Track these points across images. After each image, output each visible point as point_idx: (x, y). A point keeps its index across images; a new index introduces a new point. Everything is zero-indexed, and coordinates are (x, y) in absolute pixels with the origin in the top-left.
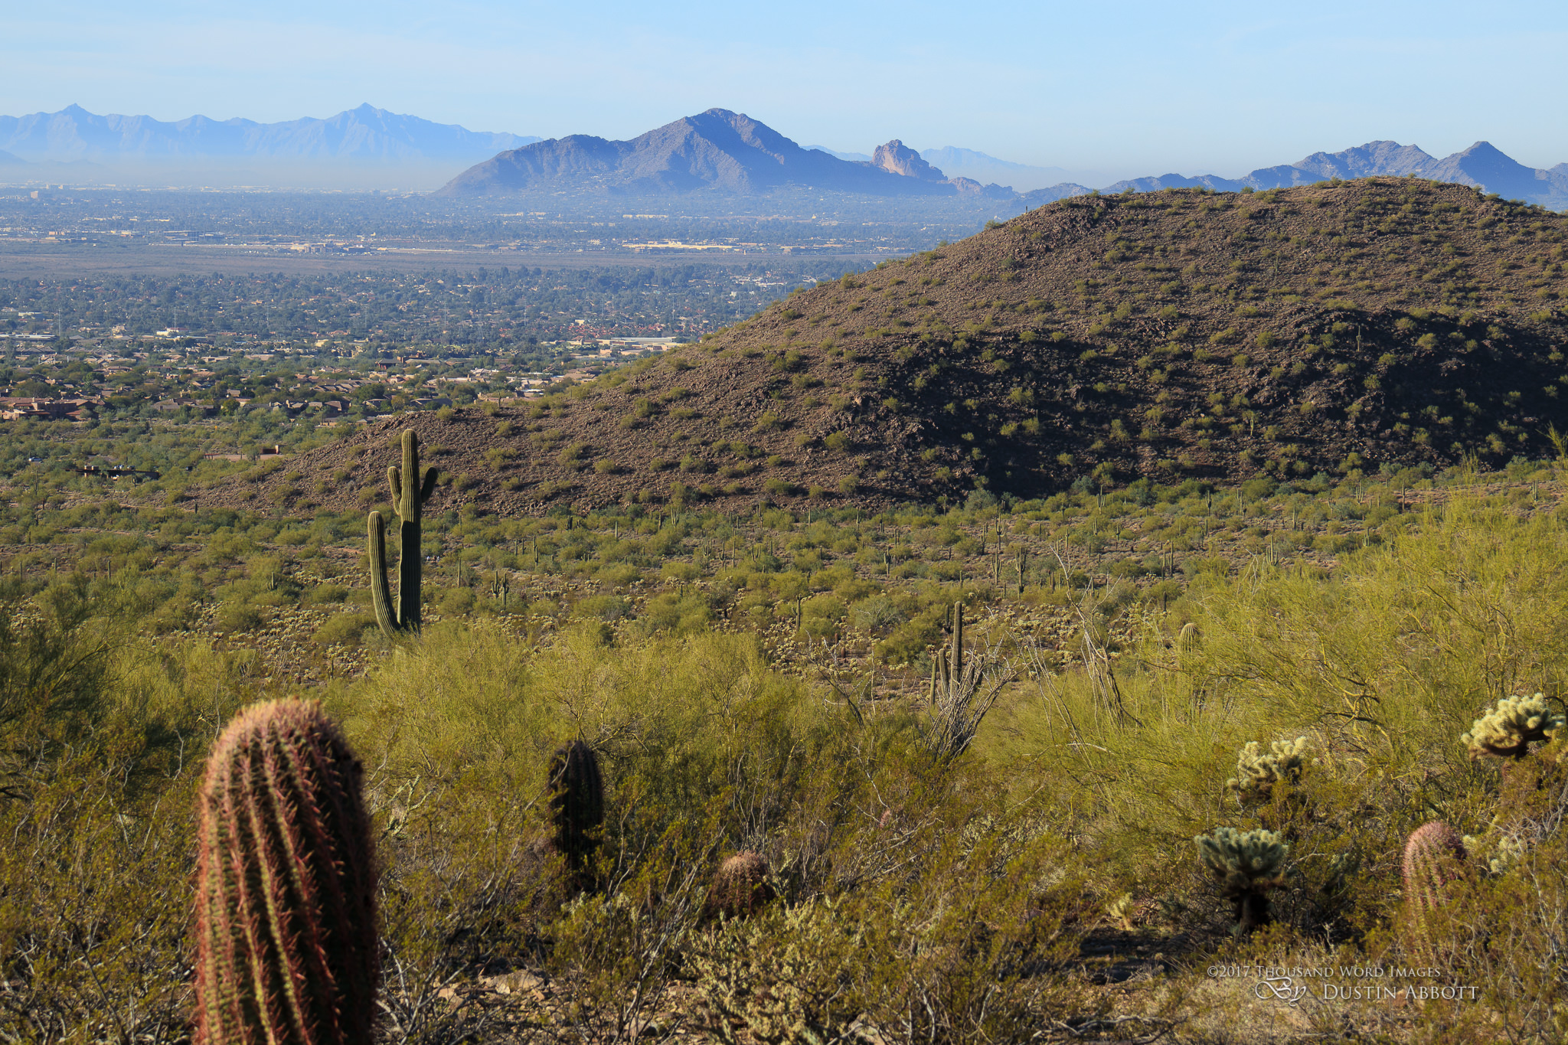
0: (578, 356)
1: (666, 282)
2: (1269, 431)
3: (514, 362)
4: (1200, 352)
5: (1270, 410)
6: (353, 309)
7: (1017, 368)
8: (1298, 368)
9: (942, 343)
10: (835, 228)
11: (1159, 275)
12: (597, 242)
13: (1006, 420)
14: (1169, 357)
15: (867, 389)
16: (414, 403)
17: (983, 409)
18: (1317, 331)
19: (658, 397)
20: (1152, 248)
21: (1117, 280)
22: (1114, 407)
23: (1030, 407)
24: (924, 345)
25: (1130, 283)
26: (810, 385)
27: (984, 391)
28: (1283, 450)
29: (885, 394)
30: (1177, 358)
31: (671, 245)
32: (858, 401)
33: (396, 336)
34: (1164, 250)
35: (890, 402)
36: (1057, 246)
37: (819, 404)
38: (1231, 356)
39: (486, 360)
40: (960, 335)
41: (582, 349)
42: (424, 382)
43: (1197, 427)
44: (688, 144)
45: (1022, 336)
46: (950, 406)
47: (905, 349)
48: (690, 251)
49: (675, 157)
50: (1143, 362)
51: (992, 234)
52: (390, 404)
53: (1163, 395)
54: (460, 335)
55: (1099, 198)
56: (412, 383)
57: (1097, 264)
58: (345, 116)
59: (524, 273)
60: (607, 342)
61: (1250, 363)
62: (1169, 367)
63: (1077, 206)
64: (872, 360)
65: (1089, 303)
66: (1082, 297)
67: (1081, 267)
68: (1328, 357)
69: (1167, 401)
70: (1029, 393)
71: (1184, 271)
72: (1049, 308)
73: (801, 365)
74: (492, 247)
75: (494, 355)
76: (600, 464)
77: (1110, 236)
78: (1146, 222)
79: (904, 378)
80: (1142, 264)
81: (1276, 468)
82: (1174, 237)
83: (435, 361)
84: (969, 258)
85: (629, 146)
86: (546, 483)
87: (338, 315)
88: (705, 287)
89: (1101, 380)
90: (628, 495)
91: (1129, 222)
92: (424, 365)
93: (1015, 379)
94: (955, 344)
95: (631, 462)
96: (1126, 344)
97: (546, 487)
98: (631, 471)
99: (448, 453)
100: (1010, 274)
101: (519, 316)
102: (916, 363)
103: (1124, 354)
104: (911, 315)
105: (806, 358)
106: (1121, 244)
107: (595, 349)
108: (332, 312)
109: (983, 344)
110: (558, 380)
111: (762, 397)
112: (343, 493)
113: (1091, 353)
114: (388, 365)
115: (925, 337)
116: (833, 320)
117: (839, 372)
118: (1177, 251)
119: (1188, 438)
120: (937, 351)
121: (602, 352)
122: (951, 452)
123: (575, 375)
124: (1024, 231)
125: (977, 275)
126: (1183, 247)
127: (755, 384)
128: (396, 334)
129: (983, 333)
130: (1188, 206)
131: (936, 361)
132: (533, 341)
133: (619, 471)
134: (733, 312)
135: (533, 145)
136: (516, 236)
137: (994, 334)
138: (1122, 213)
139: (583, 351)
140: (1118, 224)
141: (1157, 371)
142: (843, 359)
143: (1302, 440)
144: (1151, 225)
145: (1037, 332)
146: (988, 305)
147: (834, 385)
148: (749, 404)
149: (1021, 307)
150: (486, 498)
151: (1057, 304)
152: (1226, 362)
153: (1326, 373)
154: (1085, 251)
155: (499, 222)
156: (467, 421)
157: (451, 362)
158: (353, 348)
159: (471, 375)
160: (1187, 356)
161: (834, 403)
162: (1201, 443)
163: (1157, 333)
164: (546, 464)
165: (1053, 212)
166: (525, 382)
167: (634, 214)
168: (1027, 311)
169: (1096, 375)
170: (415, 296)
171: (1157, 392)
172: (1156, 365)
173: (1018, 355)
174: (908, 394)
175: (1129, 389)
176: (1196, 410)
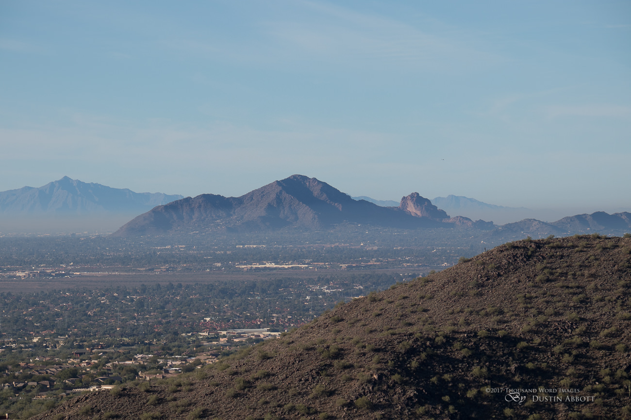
0: (205, 343)
1: (264, 291)
3: (163, 349)
4: (594, 343)
6: (58, 315)
7: (476, 354)
9: (428, 339)
10: (375, 251)
11: (571, 290)
12: (219, 265)
13: (470, 388)
14: (574, 346)
15: (381, 369)
16: (97, 380)
17: (455, 381)
19: (250, 377)
20: (567, 273)
21: (544, 294)
22: (540, 378)
23: (485, 379)
24: (417, 340)
25: (553, 296)
26: (345, 367)
27: (455, 369)
29: (393, 372)
30: (579, 346)
31: (268, 265)
32: (376, 377)
33: (86, 333)
34: (574, 275)
35: (396, 377)
36: (505, 273)
37: (351, 379)
38: (614, 345)
39: (145, 348)
40: (439, 334)
41: (208, 338)
42: (104, 365)
43: (593, 391)
44: (279, 200)
45: (479, 334)
46: (434, 379)
47: (405, 343)
48: (280, 269)
49: (270, 206)
50: (557, 349)
51: (463, 266)
52: (81, 382)
53: (571, 370)
54: (128, 331)
55: (531, 242)
56: (96, 367)
57: (531, 284)
58: (52, 185)
59: (171, 287)
60: (224, 333)
61: (627, 349)
62: (574, 352)
63: (517, 247)
64: (384, 350)
65: (527, 309)
66: (522, 305)
67: (521, 286)
69: (573, 374)
70: (484, 370)
71: (588, 287)
72: (501, 312)
73: (339, 354)
74: (150, 270)
75: (150, 344)
77: (539, 266)
78: (562, 257)
79: (404, 361)
80: (560, 284)
82: (581, 266)
83: (110, 350)
84: (449, 281)
85: (240, 201)
87: (47, 320)
88: (290, 294)
89: (531, 361)
91: (551, 257)
92: (104, 353)
93: (475, 361)
94: (437, 339)
95: (233, 419)
96: (546, 338)
99: (117, 416)
100: (475, 291)
101: (167, 316)
102: (412, 352)
103: (545, 344)
104: (413, 318)
105: (342, 349)
106: (546, 271)
107: (217, 338)
108: (43, 318)
109: (455, 339)
110: (191, 361)
111: (315, 375)
113: (523, 344)
114: (81, 354)
115: (418, 335)
116: (363, 322)
117: (363, 358)
118: (583, 275)
120: (425, 344)
121: (221, 339)
123: (202, 357)
124: (483, 264)
125: (454, 292)
126: (586, 272)
127: (311, 367)
128: (86, 332)
129: (454, 332)
130: (589, 246)
131: (425, 350)
132: (176, 333)
134: (308, 310)
135: (176, 202)
136: (166, 262)
137: (461, 333)
138: (546, 251)
139: (209, 339)
140: (544, 258)
141: (567, 355)
142: (366, 350)
144: (565, 259)
145: (488, 330)
146: (462, 311)
147: (361, 367)
148: (307, 380)
149: (483, 312)
151: (506, 310)
152: (611, 349)
154: (523, 275)
155: (155, 253)
156: (129, 396)
157: (121, 350)
158: (58, 342)
159: (135, 359)
160: (586, 345)
161: (361, 378)
163: (566, 331)
165: (502, 251)
166: (169, 363)
167: (243, 245)
168: (487, 315)
169: (527, 358)
170: (99, 305)
171: (567, 368)
172: (566, 351)
173: (477, 345)
174: (407, 372)
175: (548, 366)
176: (592, 380)
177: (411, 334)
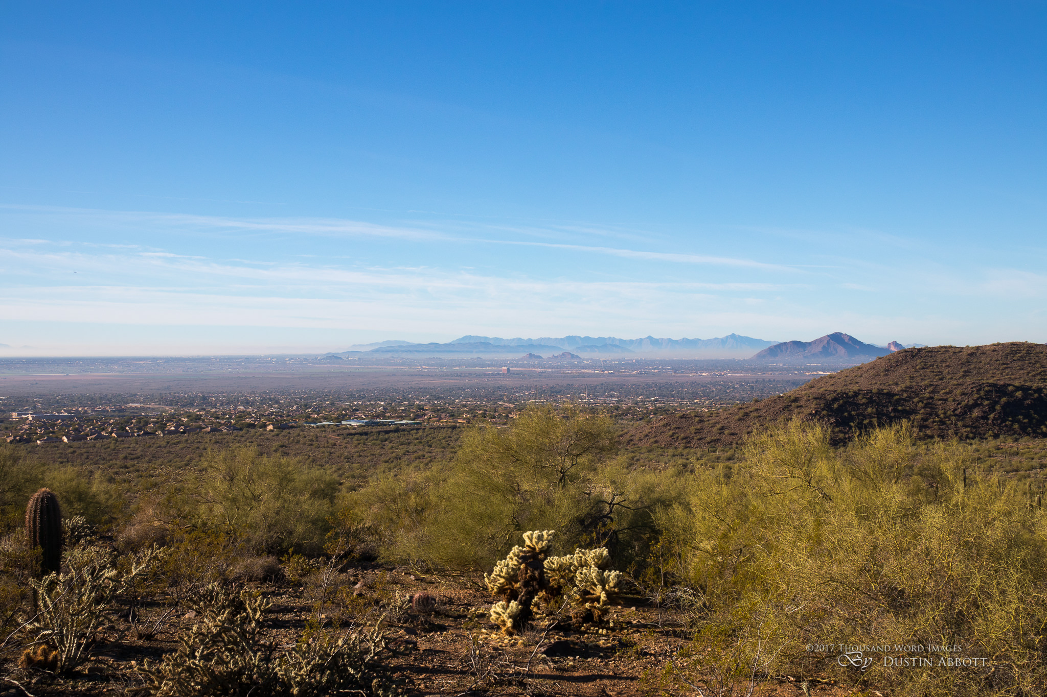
2: (960, 423)
4: (936, 397)
5: (961, 416)
7: (871, 401)
8: (971, 402)
9: (845, 393)
11: (935, 373)
12: (796, 372)
13: (866, 419)
14: (925, 398)
15: (817, 408)
17: (858, 415)
18: (979, 390)
19: (748, 411)
20: (933, 365)
21: (921, 375)
23: (874, 414)
24: (839, 394)
25: (925, 376)
26: (798, 407)
27: (858, 409)
28: (965, 430)
29: (823, 410)
30: (928, 399)
31: (819, 373)
32: (814, 411)
34: (937, 366)
35: (824, 412)
36: (901, 364)
37: (800, 413)
38: (947, 398)
40: (851, 390)
43: (934, 422)
44: (828, 343)
45: (873, 391)
46: (846, 414)
47: (832, 395)
49: (824, 347)
50: (916, 400)
51: (879, 361)
57: (914, 370)
58: (727, 337)
59: (770, 381)
61: (954, 400)
62: (925, 402)
64: (820, 398)
65: (910, 383)
67: (909, 371)
68: (982, 399)
69: (923, 413)
70: (874, 410)
71: (944, 372)
73: (796, 400)
74: (763, 374)
76: (726, 432)
77: (919, 361)
78: (931, 356)
79: (830, 404)
80: (930, 370)
81: (962, 436)
82: (941, 361)
84: (870, 368)
85: (810, 344)
86: (709, 438)
89: (901, 406)
90: (735, 442)
91: (925, 356)
93: (870, 405)
94: (849, 393)
95: (737, 431)
96: (910, 394)
97: (708, 439)
98: (737, 434)
99: (679, 428)
100: (884, 373)
102: (835, 400)
103: (909, 397)
104: (850, 387)
105: (797, 397)
106: (922, 364)
109: (859, 394)
112: (645, 441)
113: (897, 397)
115: (839, 391)
117: (808, 402)
118: (942, 366)
119: (931, 425)
120: (843, 395)
122: (845, 429)
124: (889, 359)
125: (873, 373)
126: (944, 365)
127: (780, 406)
129: (859, 390)
130: (946, 351)
131: (842, 399)
133: (733, 434)
136: (772, 371)
137: (864, 390)
138: (923, 353)
140: (922, 357)
142: (810, 398)
143: (972, 427)
144: (933, 358)
145: (879, 389)
147: (806, 406)
148: (777, 413)
150: (689, 442)
152: (946, 400)
153: (981, 404)
154: (910, 366)
155: (767, 366)
156: (686, 418)
160: (932, 398)
161: (805, 413)
162: (935, 427)
163: (921, 391)
164: (710, 432)
167: (809, 364)
169: (899, 404)
170: (734, 387)
171: (920, 410)
172: (920, 401)
173: (871, 397)
174: (831, 410)
175: (910, 409)
176: (934, 416)
177: (836, 391)
